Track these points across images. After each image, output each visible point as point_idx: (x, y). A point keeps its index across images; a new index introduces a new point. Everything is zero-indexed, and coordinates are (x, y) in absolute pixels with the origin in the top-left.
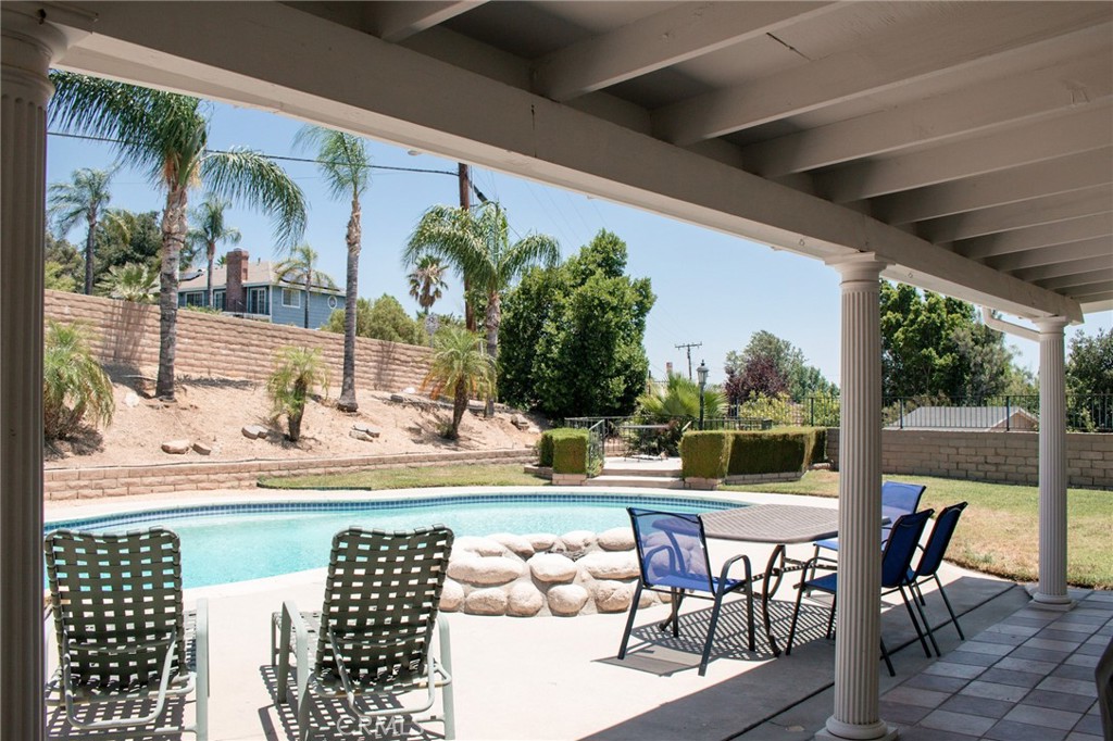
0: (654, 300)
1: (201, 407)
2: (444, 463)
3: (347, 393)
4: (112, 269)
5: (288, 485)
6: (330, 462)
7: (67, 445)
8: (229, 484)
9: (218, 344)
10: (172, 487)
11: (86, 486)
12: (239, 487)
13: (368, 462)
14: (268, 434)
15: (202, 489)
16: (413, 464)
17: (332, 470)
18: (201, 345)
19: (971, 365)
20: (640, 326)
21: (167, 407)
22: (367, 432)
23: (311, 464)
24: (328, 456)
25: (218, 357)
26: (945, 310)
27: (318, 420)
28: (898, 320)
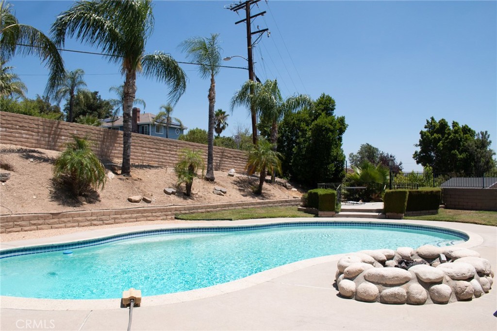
0: (347, 127)
1: (143, 179)
2: (258, 206)
3: (210, 172)
4: (81, 117)
5: (191, 218)
6: (208, 206)
7: (84, 199)
8: (162, 218)
9: (145, 149)
10: (135, 220)
11: (95, 220)
12: (166, 219)
13: (225, 206)
14: (176, 192)
15: (150, 220)
16: (245, 207)
17: (209, 210)
18: (137, 149)
19: (476, 158)
20: (340, 139)
21: (127, 179)
22: (221, 191)
23: (199, 207)
24: (206, 203)
25: (145, 155)
26: (462, 133)
27: (198, 186)
28: (439, 137)
